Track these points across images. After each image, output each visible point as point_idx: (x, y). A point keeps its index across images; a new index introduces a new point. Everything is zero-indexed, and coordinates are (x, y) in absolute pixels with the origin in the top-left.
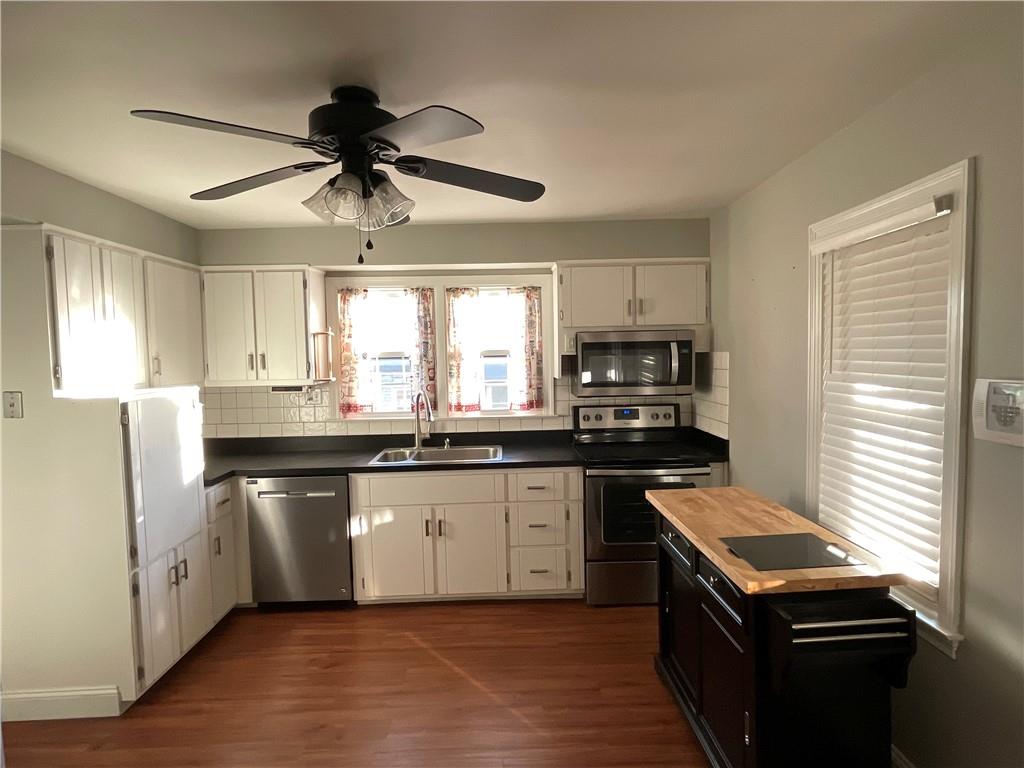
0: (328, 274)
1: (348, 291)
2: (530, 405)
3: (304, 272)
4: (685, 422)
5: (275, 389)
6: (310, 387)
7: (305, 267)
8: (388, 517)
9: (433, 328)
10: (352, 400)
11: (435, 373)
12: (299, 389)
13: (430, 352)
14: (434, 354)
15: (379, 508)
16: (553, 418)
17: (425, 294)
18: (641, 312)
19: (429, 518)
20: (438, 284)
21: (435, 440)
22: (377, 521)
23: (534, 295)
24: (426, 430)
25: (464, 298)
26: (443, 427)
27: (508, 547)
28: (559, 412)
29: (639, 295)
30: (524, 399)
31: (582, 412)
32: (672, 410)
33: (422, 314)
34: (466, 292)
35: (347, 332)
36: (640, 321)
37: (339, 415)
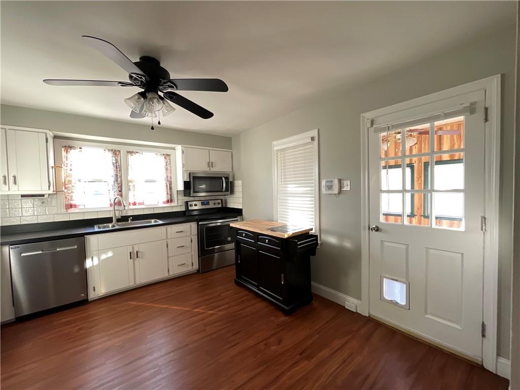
0: (55, 137)
1: (69, 148)
2: (168, 202)
3: (46, 134)
4: (224, 206)
5: (23, 196)
6: (49, 195)
7: (47, 131)
8: (110, 254)
9: (120, 170)
10: (73, 202)
11: (121, 189)
12: (43, 195)
13: (119, 180)
14: (121, 180)
15: (105, 250)
16: (177, 206)
17: (115, 153)
18: (212, 167)
19: (132, 251)
20: (123, 149)
21: (124, 219)
22: (103, 257)
23: (167, 158)
24: (118, 215)
25: (135, 156)
26: (126, 213)
27: (168, 257)
28: (179, 204)
29: (211, 161)
30: (165, 199)
31: (189, 203)
32: (220, 201)
33: (114, 162)
34: (137, 154)
35: (69, 168)
36: (212, 169)
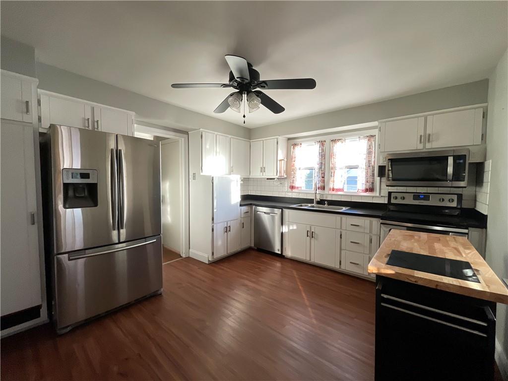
0: (289, 139)
1: (295, 145)
2: (366, 190)
3: (277, 139)
5: (267, 179)
6: (278, 179)
7: (278, 137)
8: (295, 227)
9: (325, 157)
10: (294, 185)
11: (324, 175)
12: (274, 179)
13: (323, 167)
14: (325, 167)
15: (293, 223)
16: (379, 197)
17: (322, 143)
18: (429, 141)
19: (309, 230)
20: (327, 138)
21: (321, 202)
22: (291, 228)
23: (372, 139)
24: (318, 198)
25: (339, 144)
26: (326, 198)
27: (341, 249)
28: (382, 195)
29: (428, 132)
30: (364, 188)
31: (393, 195)
32: (455, 197)
33: (321, 151)
34: (340, 141)
35: (293, 160)
36: (428, 146)
37: (289, 190)
